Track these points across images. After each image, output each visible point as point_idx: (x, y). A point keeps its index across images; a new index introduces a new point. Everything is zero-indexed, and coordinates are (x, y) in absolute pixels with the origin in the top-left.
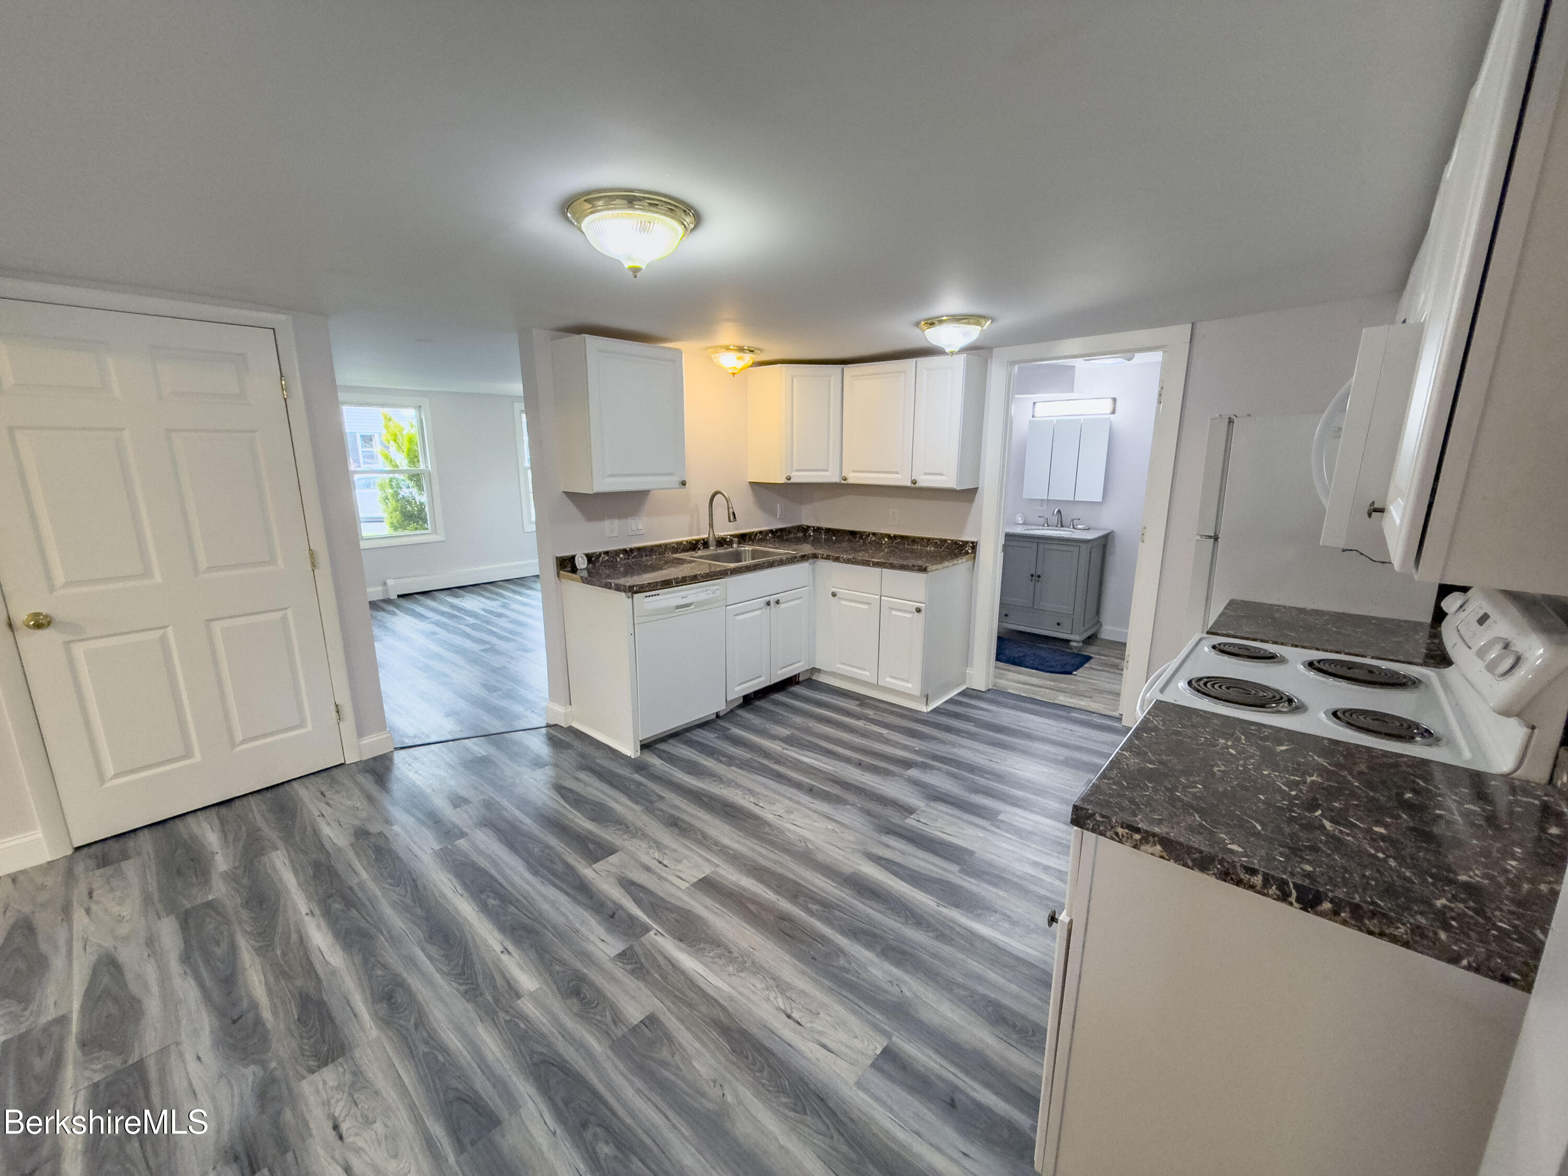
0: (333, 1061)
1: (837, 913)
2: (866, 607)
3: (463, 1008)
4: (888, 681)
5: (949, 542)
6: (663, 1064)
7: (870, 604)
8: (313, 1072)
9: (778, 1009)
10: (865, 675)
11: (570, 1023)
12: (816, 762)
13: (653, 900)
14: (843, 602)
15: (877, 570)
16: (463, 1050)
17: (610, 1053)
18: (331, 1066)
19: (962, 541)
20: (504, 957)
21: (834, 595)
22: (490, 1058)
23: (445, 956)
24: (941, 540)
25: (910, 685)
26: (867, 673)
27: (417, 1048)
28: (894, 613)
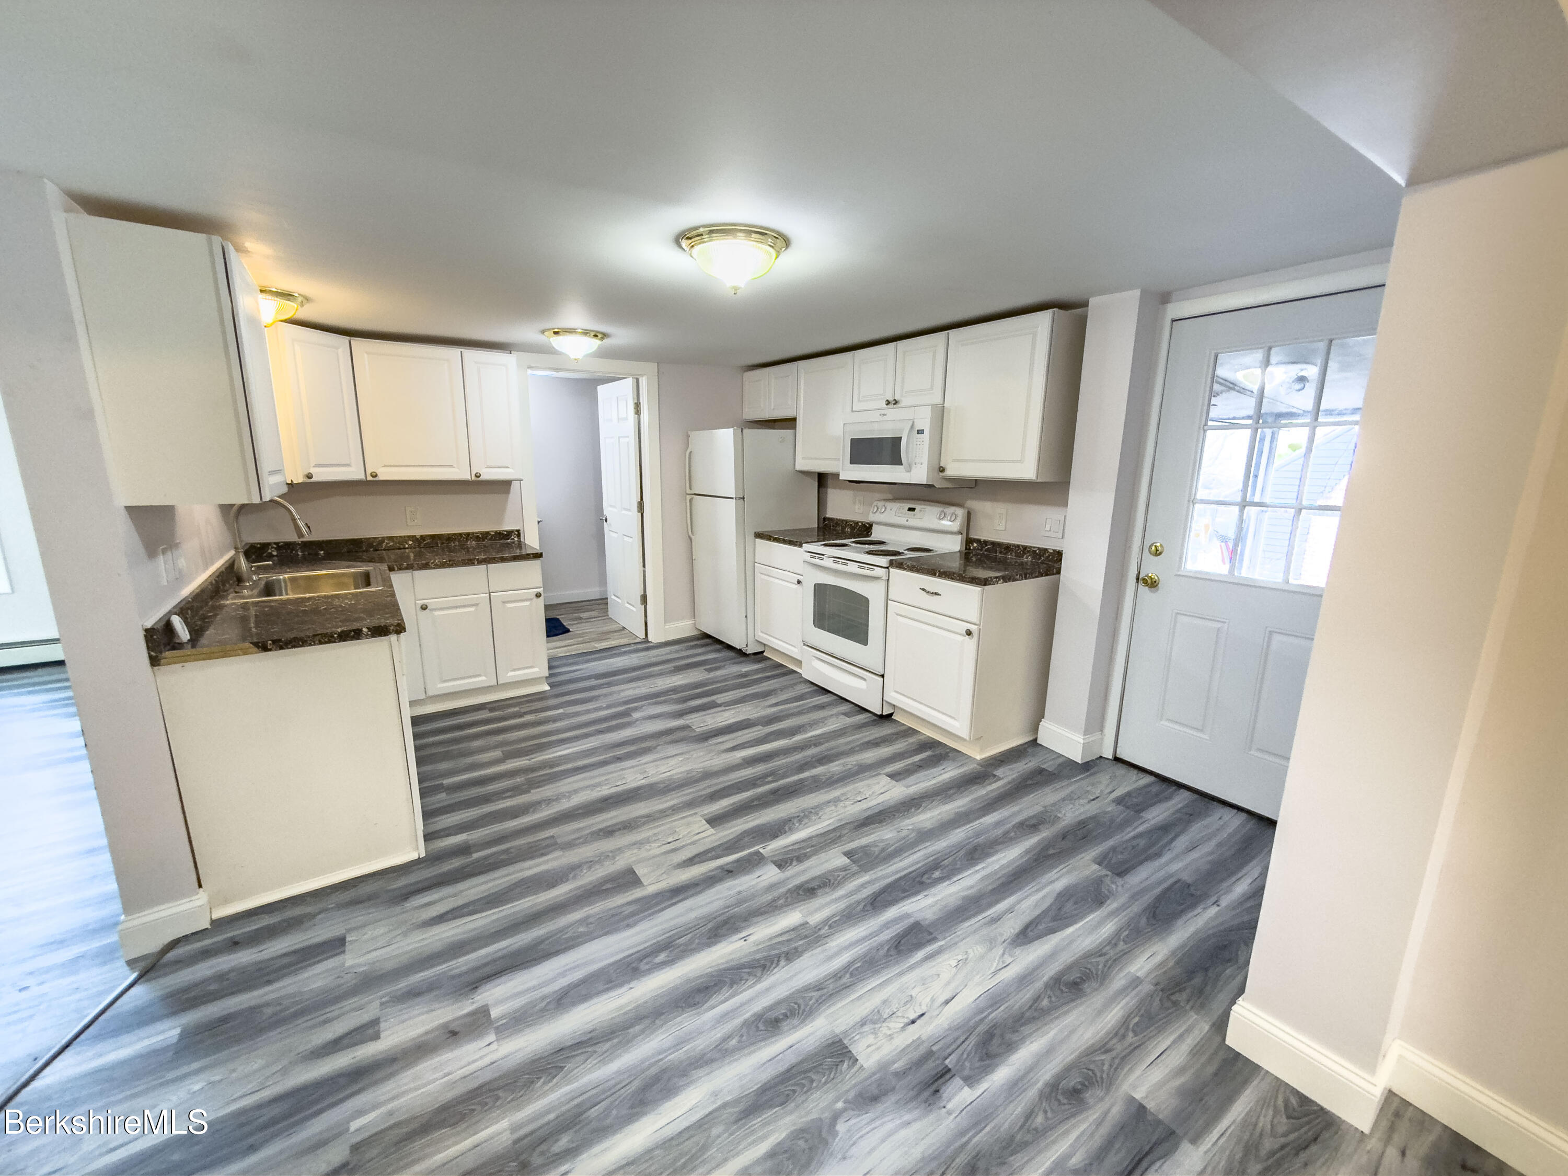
0: (847, 1047)
1: (780, 772)
2: (472, 609)
3: (805, 961)
4: (512, 676)
5: (493, 533)
6: (883, 850)
7: (476, 605)
8: (857, 1060)
9: (852, 804)
10: (482, 681)
11: (841, 892)
12: (575, 749)
13: (721, 848)
14: (437, 613)
15: (483, 567)
16: (853, 952)
17: (870, 873)
18: (851, 1048)
19: (506, 531)
20: (751, 939)
21: (424, 608)
22: (864, 934)
23: (731, 986)
24: (482, 533)
25: (536, 670)
26: (483, 678)
27: (845, 984)
28: (509, 605)
